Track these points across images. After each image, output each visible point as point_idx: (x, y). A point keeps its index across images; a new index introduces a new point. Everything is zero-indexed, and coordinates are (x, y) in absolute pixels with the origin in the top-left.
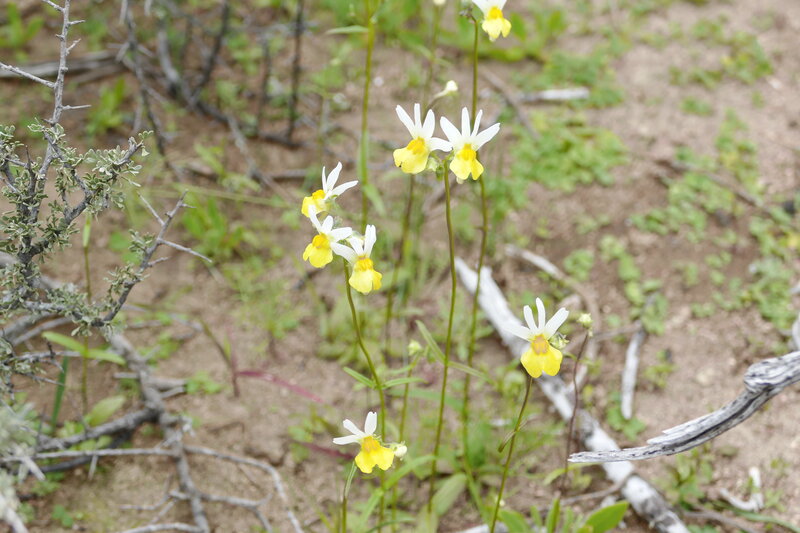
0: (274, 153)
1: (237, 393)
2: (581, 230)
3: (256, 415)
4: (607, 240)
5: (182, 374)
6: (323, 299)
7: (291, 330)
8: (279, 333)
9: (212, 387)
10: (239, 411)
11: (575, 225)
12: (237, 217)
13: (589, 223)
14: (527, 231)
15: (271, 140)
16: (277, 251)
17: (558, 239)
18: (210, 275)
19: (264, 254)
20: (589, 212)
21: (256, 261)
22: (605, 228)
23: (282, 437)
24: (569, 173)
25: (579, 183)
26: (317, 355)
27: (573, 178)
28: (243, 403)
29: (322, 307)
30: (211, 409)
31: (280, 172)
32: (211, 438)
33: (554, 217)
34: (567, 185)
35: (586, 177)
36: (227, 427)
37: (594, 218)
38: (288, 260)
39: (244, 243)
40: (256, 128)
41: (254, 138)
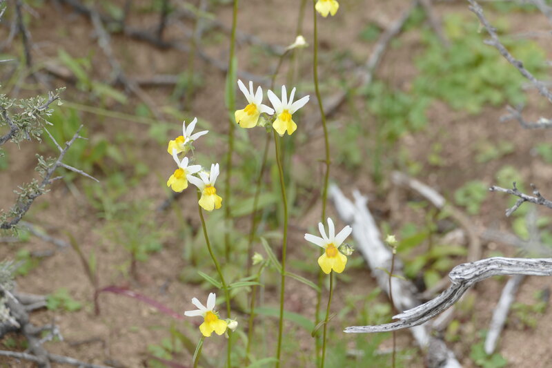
0: (141, 54)
1: (97, 311)
2: (481, 158)
3: (116, 333)
4: (507, 172)
5: (42, 291)
6: (189, 222)
7: (153, 253)
8: (142, 255)
9: (72, 305)
10: (99, 328)
11: (475, 153)
12: (99, 128)
13: (490, 151)
14: (421, 158)
15: (138, 38)
16: (141, 169)
17: (454, 168)
18: (68, 191)
19: (127, 171)
20: (493, 139)
21: (119, 179)
22: (507, 158)
23: (141, 354)
24: (477, 92)
25: (487, 103)
26: (179, 279)
27: (481, 98)
28: (103, 322)
29: (187, 230)
30: (72, 326)
31: (147, 77)
32: (73, 351)
33: (455, 142)
34: (473, 106)
35: (496, 97)
36: (88, 343)
37: (497, 145)
38: (154, 178)
39: (106, 158)
40: (122, 22)
41: (119, 35)
